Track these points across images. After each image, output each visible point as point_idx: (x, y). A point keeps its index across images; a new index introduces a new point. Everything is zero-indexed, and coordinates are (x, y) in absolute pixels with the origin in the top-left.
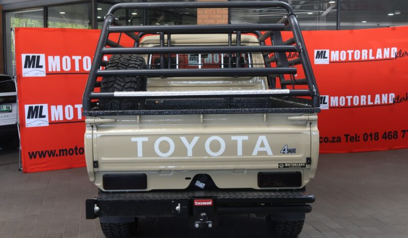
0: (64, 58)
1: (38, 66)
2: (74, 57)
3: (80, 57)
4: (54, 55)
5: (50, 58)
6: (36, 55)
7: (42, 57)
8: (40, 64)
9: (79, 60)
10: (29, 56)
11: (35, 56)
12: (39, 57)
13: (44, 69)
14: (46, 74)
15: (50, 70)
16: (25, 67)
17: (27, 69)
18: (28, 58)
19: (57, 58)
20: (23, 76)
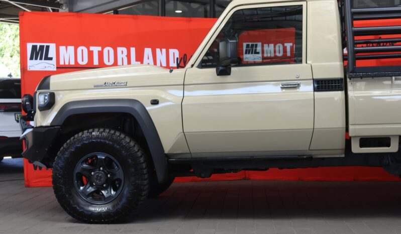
0: (80, 49)
1: (47, 58)
2: (92, 48)
3: (100, 48)
4: (66, 45)
5: (62, 49)
6: (45, 44)
7: (53, 47)
8: (49, 56)
9: (99, 52)
10: (36, 46)
11: (44, 46)
12: (48, 47)
13: (54, 61)
14: (57, 68)
15: (62, 63)
16: (31, 58)
17: (34, 61)
18: (34, 48)
19: (71, 49)
20: (28, 69)
